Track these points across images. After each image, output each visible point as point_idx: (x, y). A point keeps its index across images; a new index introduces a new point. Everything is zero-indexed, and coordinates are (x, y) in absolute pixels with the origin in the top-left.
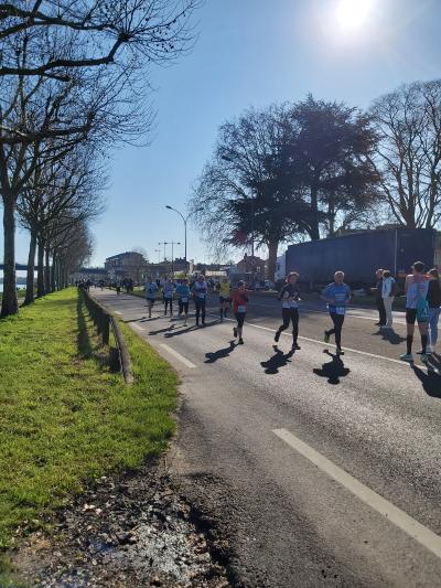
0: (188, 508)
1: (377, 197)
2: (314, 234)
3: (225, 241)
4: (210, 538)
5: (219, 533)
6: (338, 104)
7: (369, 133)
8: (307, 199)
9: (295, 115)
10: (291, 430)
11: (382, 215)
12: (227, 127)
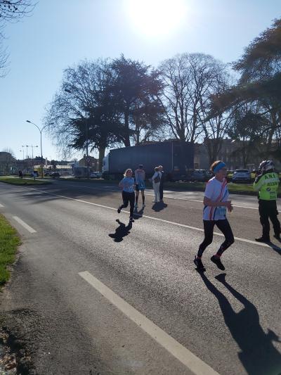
0: (7, 336)
1: (164, 122)
2: (127, 143)
4: (19, 356)
5: (26, 351)
6: (140, 62)
8: (123, 121)
9: (114, 67)
10: (91, 272)
11: (166, 133)
12: (69, 70)
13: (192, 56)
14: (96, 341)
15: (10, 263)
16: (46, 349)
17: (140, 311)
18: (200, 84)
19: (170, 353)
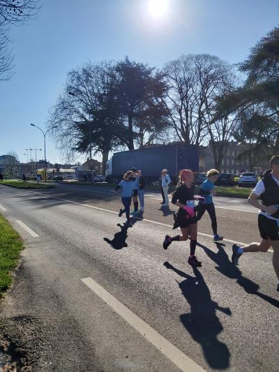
0: (8, 343)
2: (131, 146)
3: (73, 149)
4: (20, 365)
5: (27, 360)
6: (144, 65)
7: (163, 85)
8: (126, 124)
9: (118, 69)
12: (73, 73)
13: (198, 58)
14: (99, 351)
15: (12, 267)
16: (47, 358)
17: (144, 320)
18: (205, 86)
19: (175, 366)
